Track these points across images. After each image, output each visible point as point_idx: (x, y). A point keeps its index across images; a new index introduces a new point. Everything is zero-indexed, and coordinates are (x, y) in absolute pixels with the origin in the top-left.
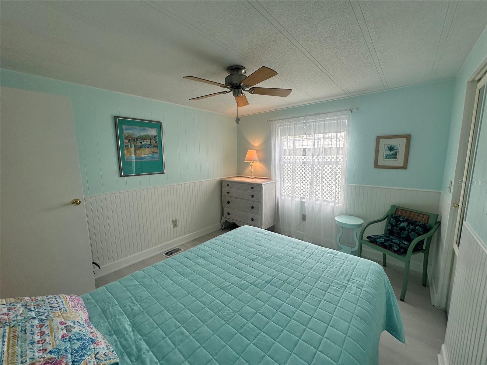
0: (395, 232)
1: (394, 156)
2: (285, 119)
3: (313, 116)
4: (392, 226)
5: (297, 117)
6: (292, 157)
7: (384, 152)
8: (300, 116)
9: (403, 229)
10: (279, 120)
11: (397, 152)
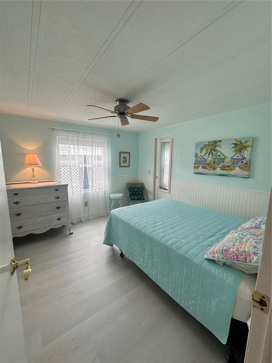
0: (134, 193)
1: (125, 162)
2: (68, 131)
3: (90, 135)
4: (132, 191)
5: (79, 132)
6: (68, 161)
7: (122, 160)
8: (81, 132)
9: (136, 191)
10: (62, 130)
11: (126, 160)
